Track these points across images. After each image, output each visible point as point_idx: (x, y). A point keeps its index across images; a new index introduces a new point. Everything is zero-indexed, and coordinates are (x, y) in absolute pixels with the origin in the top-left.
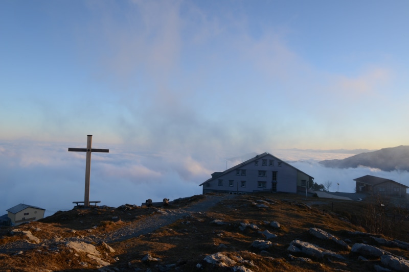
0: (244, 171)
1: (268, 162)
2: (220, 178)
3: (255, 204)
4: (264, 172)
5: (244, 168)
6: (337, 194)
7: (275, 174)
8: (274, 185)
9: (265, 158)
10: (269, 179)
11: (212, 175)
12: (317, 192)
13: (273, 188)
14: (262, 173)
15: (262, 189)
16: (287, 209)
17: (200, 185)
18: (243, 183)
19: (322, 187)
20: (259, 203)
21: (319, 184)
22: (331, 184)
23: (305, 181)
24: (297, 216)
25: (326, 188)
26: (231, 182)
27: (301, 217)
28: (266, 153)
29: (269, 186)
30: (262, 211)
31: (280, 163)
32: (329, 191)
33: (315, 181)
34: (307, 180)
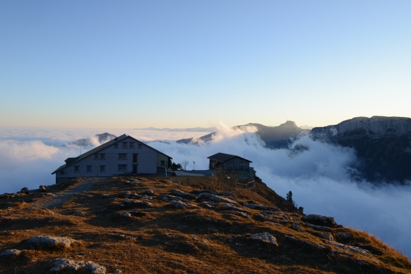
0: (103, 155)
1: (128, 145)
2: (76, 164)
3: (128, 182)
4: (125, 154)
5: (103, 152)
6: (193, 171)
7: (135, 156)
8: (135, 167)
9: (124, 141)
10: (129, 162)
11: (65, 161)
12: (175, 172)
13: (134, 170)
14: (122, 156)
15: (122, 173)
16: (154, 184)
17: (53, 174)
18: (102, 167)
19: (179, 166)
20: (130, 180)
21: (177, 164)
22: (188, 163)
23: (164, 161)
24: (163, 187)
25: (183, 167)
26: (89, 168)
27: (166, 187)
28: (124, 135)
29: (130, 169)
30: (136, 186)
31: (141, 144)
32: (186, 170)
33: (173, 161)
34: (166, 160)
